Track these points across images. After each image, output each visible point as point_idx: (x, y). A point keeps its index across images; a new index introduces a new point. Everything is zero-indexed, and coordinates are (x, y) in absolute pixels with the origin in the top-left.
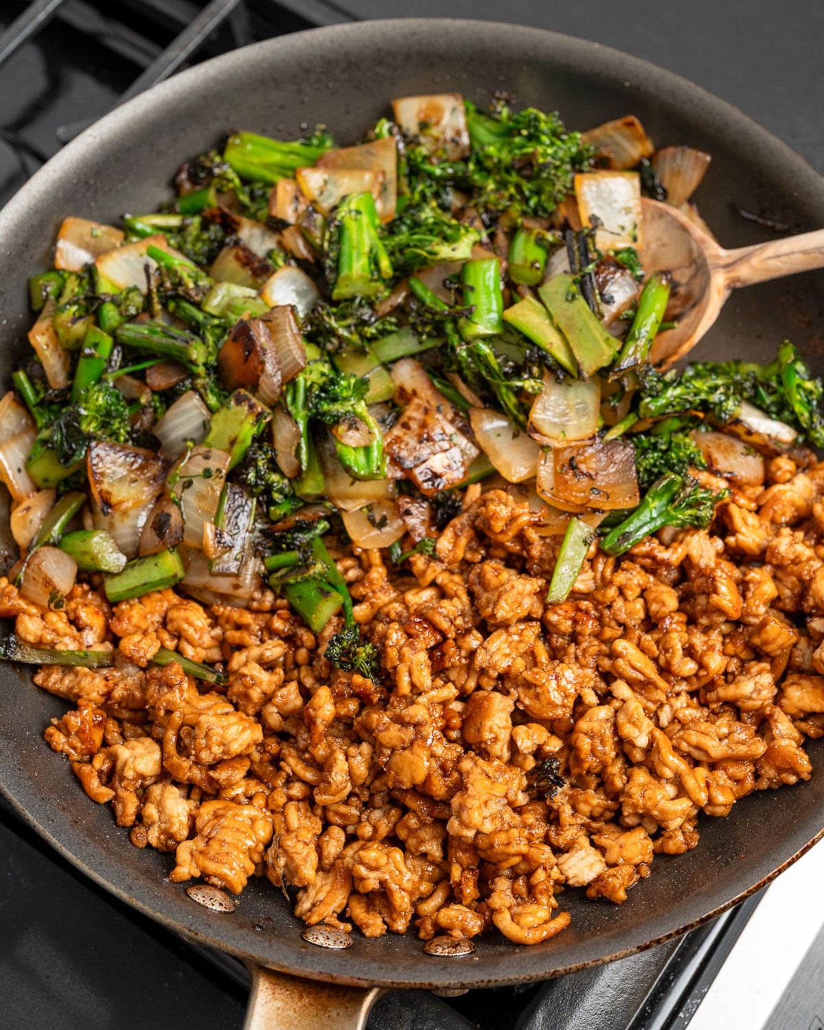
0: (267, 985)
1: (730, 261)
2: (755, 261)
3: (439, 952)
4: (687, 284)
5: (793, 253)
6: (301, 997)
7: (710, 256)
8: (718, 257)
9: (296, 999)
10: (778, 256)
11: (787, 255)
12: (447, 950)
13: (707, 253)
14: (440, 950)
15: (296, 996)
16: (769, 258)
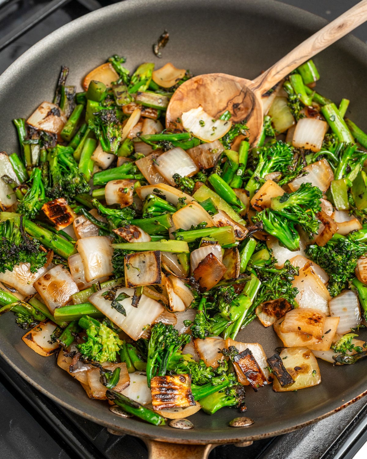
0: (156, 449)
1: (258, 84)
2: (269, 79)
3: (237, 425)
4: (243, 102)
5: (283, 68)
6: (173, 454)
7: (249, 86)
8: (252, 85)
9: (171, 455)
10: (278, 73)
11: (281, 70)
12: (241, 424)
13: (247, 85)
14: (237, 424)
15: (170, 453)
16: (275, 75)
